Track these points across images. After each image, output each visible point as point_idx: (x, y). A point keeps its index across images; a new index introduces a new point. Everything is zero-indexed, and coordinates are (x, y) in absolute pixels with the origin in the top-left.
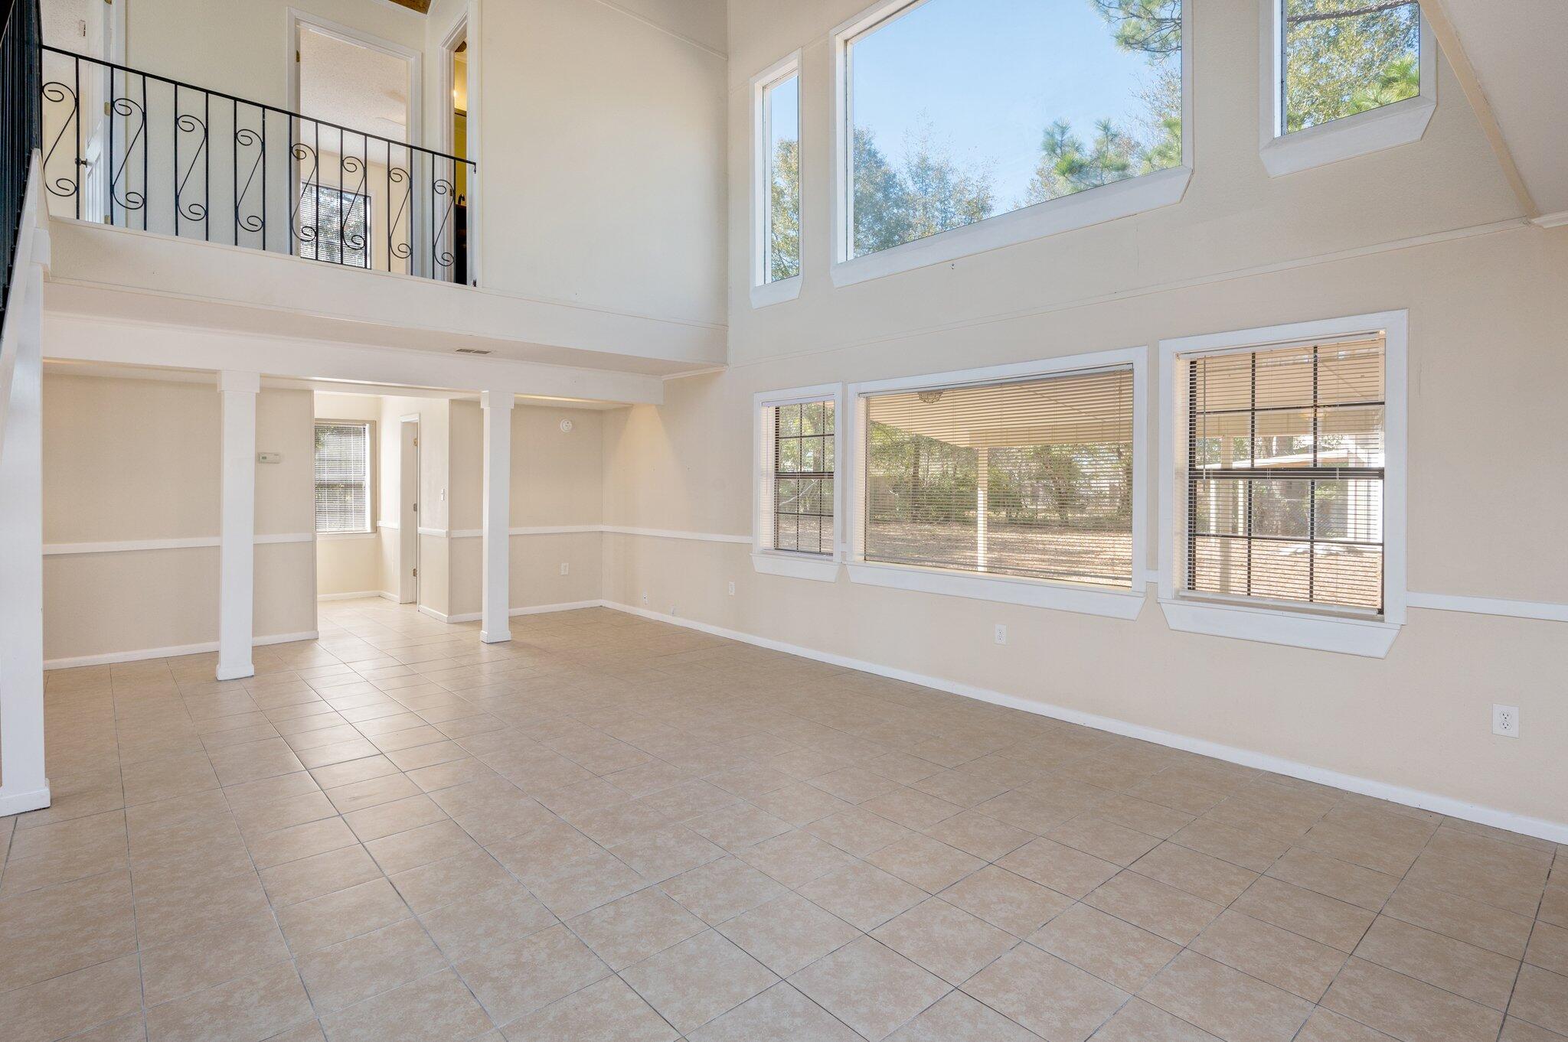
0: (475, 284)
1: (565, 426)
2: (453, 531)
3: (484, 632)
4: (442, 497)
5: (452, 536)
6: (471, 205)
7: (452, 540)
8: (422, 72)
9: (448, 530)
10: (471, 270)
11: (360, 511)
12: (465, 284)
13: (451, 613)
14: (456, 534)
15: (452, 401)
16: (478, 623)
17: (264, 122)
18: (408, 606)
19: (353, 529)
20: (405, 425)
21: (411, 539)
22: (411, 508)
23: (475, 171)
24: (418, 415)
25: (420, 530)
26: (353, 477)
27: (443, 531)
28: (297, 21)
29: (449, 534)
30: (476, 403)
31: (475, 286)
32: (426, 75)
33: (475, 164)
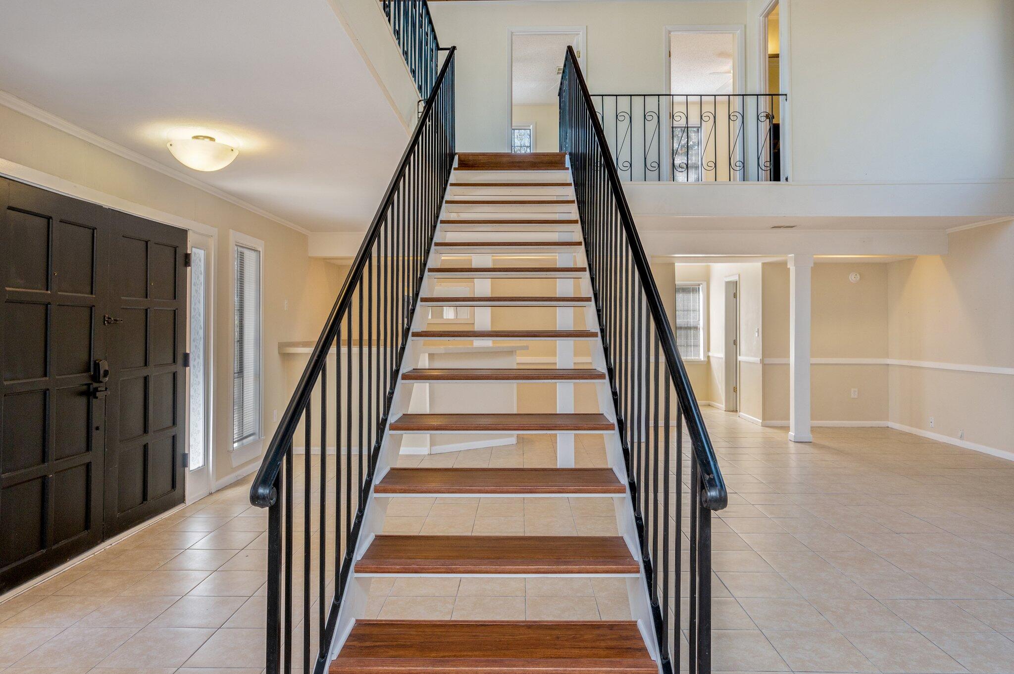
0: (787, 179)
1: (853, 278)
2: (765, 359)
3: (792, 434)
4: (757, 334)
5: (765, 363)
6: (783, 124)
7: (765, 366)
8: (745, 39)
9: (761, 358)
10: (784, 170)
11: (697, 346)
12: (779, 180)
13: (764, 419)
14: (768, 361)
15: (764, 264)
16: (786, 428)
17: (659, 104)
18: (731, 413)
19: (693, 358)
20: (728, 284)
21: (732, 366)
22: (732, 343)
23: (786, 100)
24: (738, 275)
25: (739, 358)
26: (692, 323)
27: (757, 359)
28: (670, 32)
29: (762, 361)
30: (784, 264)
31: (787, 181)
32: (748, 41)
33: (786, 95)
